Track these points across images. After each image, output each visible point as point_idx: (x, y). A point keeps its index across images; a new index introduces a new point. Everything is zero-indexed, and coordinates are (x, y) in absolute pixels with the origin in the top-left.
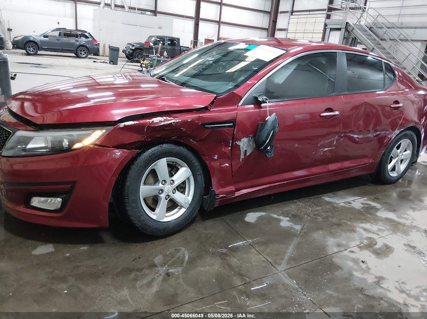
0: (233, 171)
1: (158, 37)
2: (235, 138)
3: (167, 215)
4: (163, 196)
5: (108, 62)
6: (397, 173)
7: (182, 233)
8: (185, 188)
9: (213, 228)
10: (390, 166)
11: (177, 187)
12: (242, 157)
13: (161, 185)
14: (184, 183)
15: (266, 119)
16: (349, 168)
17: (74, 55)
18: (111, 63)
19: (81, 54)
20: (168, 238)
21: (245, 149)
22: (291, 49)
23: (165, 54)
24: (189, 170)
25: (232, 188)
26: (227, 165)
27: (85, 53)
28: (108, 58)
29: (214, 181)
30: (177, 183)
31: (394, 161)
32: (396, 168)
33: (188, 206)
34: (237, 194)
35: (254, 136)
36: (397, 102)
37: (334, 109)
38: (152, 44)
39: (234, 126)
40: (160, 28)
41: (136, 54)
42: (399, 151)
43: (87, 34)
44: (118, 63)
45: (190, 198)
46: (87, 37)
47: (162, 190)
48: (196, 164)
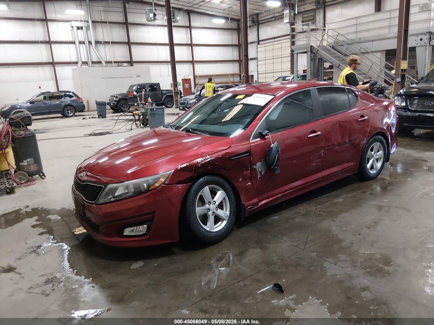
0: (255, 187)
1: (138, 85)
2: (252, 164)
3: (215, 226)
4: (210, 213)
5: (97, 116)
6: (376, 170)
7: (227, 239)
8: (223, 206)
9: (248, 232)
10: (369, 166)
11: (218, 206)
12: (259, 176)
13: (207, 205)
14: (222, 202)
15: (271, 146)
16: (337, 172)
17: (61, 115)
18: (100, 117)
19: (68, 113)
20: (219, 243)
21: (260, 170)
22: (277, 94)
23: (150, 100)
24: (224, 192)
25: (255, 200)
26: (249, 183)
27: (72, 112)
28: (96, 113)
29: (242, 197)
30: (217, 203)
31: (371, 161)
32: (374, 166)
33: (228, 218)
34: (260, 204)
35: (265, 159)
36: (362, 116)
37: (316, 131)
38: (135, 93)
39: (250, 155)
40: (139, 76)
41: (120, 105)
42: (373, 153)
43: (71, 94)
44: (107, 115)
45: (228, 213)
46: (71, 96)
47: (209, 209)
48: (228, 187)
